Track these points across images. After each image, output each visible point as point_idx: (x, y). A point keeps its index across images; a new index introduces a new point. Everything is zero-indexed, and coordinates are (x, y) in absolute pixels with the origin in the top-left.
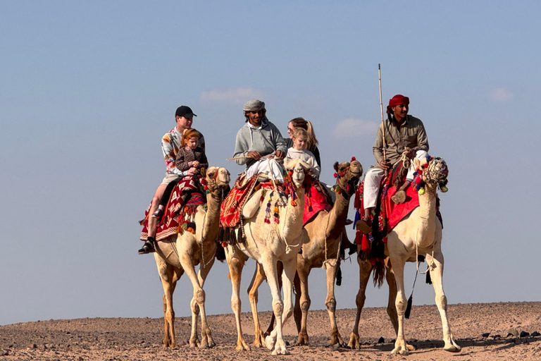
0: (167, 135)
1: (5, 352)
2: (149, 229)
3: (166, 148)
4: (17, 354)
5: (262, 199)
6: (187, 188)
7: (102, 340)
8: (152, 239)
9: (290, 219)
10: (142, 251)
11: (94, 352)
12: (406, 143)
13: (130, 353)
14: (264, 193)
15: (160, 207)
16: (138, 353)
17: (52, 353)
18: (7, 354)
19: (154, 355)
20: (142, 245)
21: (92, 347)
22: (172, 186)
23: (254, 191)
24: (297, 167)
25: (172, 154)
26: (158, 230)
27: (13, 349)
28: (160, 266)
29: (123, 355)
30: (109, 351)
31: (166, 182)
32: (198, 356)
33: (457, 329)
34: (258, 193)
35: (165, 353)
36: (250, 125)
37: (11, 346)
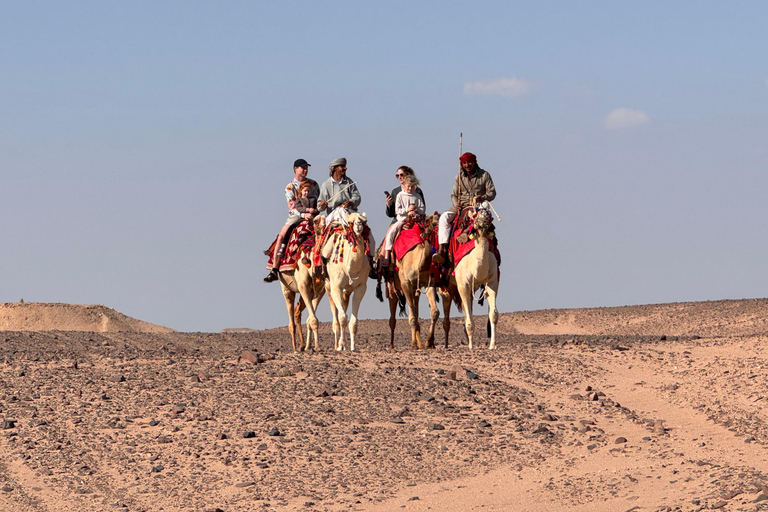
0: (290, 185)
1: (272, 356)
2: (274, 261)
3: (289, 195)
4: (284, 358)
5: (335, 241)
6: (303, 232)
7: (373, 343)
8: (276, 270)
9: (353, 262)
10: (267, 280)
11: (364, 354)
12: (477, 191)
13: (402, 355)
14: (336, 237)
15: (283, 245)
16: (410, 355)
17: (320, 356)
18: (273, 358)
19: (426, 357)
20: (267, 275)
21: (362, 350)
22: (292, 229)
23: (330, 236)
24: (357, 221)
25: (294, 199)
26: (280, 264)
27: (279, 353)
28: (284, 292)
29: (395, 357)
30: (379, 353)
31: (290, 222)
32: (473, 357)
33: (742, 325)
34: (333, 237)
35: (438, 355)
36: (332, 179)
37: (278, 350)
